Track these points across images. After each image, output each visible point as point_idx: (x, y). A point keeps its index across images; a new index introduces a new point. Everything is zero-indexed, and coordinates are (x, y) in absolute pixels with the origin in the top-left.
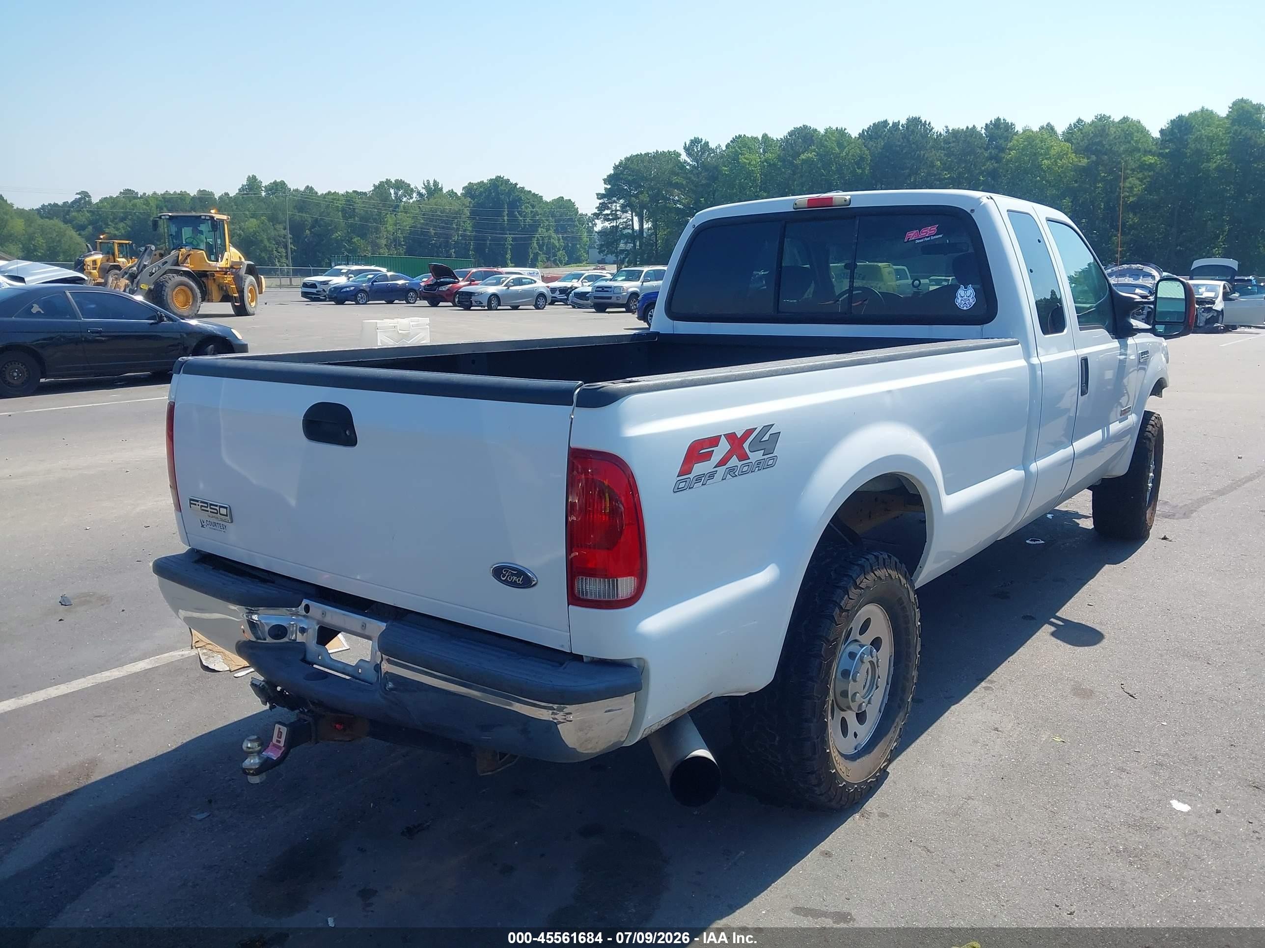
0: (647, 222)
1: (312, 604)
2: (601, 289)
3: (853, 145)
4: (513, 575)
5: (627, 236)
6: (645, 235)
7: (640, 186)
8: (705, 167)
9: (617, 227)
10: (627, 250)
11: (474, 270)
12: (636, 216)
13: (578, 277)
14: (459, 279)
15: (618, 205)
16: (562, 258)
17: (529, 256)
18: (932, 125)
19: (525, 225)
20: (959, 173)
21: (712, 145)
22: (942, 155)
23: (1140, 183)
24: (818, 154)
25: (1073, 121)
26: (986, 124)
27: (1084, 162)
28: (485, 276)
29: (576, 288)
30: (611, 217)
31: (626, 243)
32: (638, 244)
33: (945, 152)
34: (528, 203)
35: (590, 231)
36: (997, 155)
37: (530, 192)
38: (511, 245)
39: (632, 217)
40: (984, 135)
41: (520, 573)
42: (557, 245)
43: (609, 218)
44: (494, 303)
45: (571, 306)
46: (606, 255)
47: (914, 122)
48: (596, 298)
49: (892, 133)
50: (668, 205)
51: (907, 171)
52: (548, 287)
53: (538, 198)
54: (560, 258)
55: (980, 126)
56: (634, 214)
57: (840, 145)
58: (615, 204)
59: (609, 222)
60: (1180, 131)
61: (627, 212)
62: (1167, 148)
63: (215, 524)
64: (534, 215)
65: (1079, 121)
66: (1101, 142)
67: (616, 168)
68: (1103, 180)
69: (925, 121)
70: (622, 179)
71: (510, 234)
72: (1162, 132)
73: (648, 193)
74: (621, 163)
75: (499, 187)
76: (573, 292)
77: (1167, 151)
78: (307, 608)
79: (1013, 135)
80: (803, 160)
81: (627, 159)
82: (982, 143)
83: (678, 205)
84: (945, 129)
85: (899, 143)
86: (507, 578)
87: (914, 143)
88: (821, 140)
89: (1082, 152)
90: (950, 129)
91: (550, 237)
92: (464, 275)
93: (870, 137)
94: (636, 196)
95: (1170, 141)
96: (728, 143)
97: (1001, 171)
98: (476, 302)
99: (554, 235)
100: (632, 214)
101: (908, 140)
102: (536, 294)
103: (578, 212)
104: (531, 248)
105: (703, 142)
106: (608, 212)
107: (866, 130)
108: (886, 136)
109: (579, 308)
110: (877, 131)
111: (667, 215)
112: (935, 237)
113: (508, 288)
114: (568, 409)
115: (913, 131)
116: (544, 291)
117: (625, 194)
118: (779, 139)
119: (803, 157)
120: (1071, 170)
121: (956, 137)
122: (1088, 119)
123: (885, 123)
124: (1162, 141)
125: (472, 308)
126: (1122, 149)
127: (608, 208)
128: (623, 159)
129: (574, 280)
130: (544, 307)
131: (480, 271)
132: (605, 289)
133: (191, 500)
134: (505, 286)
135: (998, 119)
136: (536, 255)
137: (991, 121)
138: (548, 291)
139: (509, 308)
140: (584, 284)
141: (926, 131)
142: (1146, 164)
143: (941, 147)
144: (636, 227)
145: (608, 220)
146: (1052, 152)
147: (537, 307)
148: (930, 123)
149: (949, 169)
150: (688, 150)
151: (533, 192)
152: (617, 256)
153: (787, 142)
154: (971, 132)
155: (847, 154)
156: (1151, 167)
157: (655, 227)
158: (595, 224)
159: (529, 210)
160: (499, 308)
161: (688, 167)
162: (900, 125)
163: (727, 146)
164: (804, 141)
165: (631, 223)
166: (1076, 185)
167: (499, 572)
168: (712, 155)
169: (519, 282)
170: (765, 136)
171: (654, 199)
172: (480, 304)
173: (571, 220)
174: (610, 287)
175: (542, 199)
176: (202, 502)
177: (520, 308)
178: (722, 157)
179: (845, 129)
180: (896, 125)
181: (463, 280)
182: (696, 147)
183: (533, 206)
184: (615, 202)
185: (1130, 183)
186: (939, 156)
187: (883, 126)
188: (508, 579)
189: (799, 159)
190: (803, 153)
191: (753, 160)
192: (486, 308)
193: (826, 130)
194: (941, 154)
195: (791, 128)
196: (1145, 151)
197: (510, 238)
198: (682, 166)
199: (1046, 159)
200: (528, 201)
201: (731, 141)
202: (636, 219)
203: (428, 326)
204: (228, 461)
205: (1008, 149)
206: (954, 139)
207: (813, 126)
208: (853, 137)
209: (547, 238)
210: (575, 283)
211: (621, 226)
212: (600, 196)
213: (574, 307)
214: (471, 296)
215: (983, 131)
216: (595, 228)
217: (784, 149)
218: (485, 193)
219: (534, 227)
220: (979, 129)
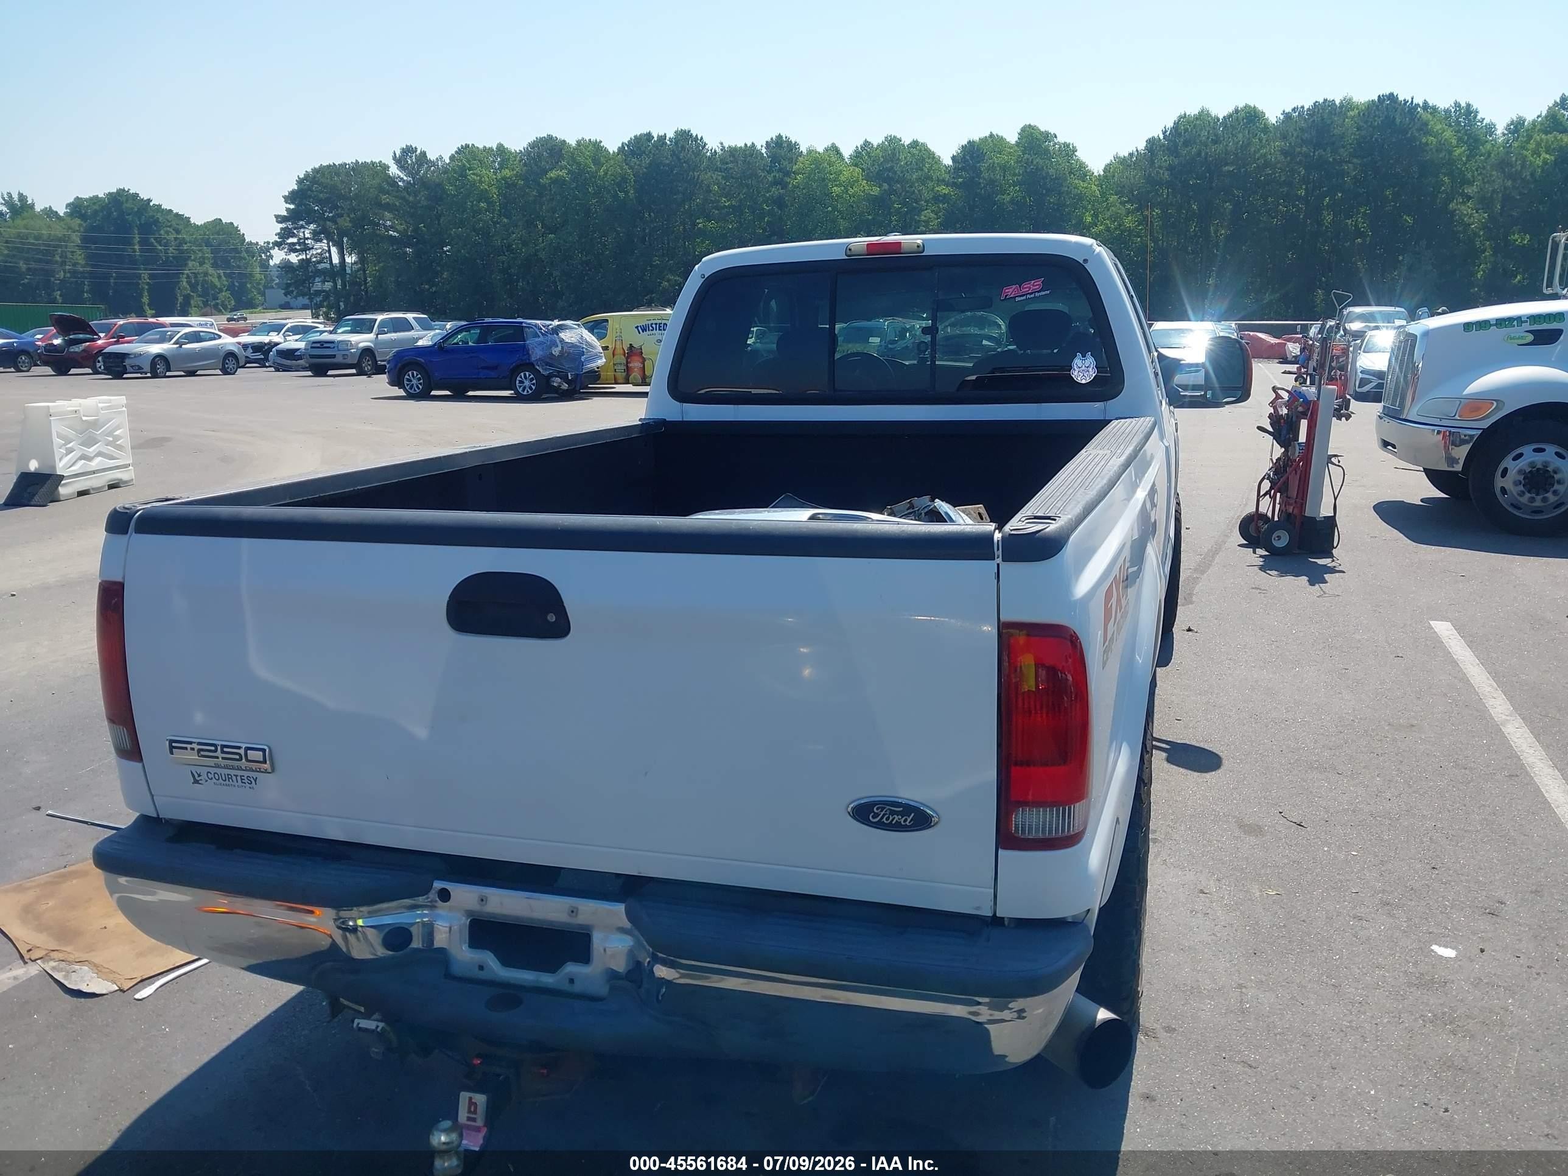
0: (350, 254)
1: (452, 887)
2: (319, 345)
3: (612, 162)
4: (893, 813)
5: (323, 272)
6: (348, 271)
7: (336, 207)
8: (424, 183)
9: (308, 261)
10: (324, 291)
11: (121, 322)
12: (334, 245)
13: (278, 329)
14: (100, 334)
15: (307, 231)
16: (227, 303)
17: (177, 299)
18: (705, 140)
19: (168, 257)
20: (741, 200)
21: (432, 156)
22: (720, 178)
23: (935, 216)
24: (570, 172)
25: (860, 143)
26: (767, 142)
27: (876, 191)
28: (141, 330)
29: (277, 344)
30: (298, 247)
31: (323, 282)
32: (339, 282)
33: (723, 174)
34: (170, 227)
35: (265, 265)
36: (782, 179)
37: (171, 211)
38: (148, 284)
39: (329, 247)
40: (765, 155)
41: (908, 809)
42: (218, 284)
43: (296, 249)
44: (160, 368)
45: (273, 369)
46: (296, 297)
47: (684, 136)
48: (312, 357)
49: (657, 149)
50: (378, 232)
51: (680, 196)
52: (239, 343)
53: (185, 221)
54: (223, 302)
55: (760, 144)
56: (331, 244)
57: (597, 162)
58: (302, 230)
59: (296, 254)
60: (972, 158)
61: (321, 241)
62: (961, 177)
63: (229, 777)
64: (180, 243)
65: (867, 143)
66: (892, 167)
67: (300, 182)
68: (898, 211)
69: (697, 135)
70: (310, 197)
71: (146, 269)
72: (954, 158)
73: (349, 216)
74: (307, 175)
75: (122, 203)
76: (274, 349)
77: (960, 180)
78: (445, 895)
79: (798, 156)
80: (551, 178)
81: (315, 170)
82: (764, 165)
83: (391, 232)
84: (720, 145)
85: (668, 162)
86: (882, 818)
87: (685, 162)
88: (573, 154)
89: (873, 179)
90: (726, 146)
91: (206, 274)
92: (107, 329)
93: (633, 153)
94: (333, 220)
95: (963, 169)
96: (452, 155)
97: (787, 198)
98: (132, 367)
99: (211, 271)
100: (328, 244)
101: (679, 159)
102: (222, 354)
103: (245, 240)
104: (179, 289)
105: (419, 152)
106: (295, 240)
107: (626, 144)
108: (650, 152)
109: (284, 371)
110: (640, 146)
111: (377, 244)
112: (1041, 294)
113: (181, 347)
114: (990, 566)
115: (683, 147)
116: (235, 349)
117: (317, 217)
118: (518, 151)
119: (552, 174)
120: (864, 200)
121: (734, 156)
122: (876, 140)
123: (649, 136)
124: (954, 169)
125: (125, 376)
126: (914, 176)
127: (294, 235)
128: (309, 170)
129: (271, 334)
130: (236, 370)
131: (130, 323)
132: (325, 345)
133: (171, 741)
134: (174, 344)
135: (780, 137)
136: (187, 298)
137: (772, 139)
138: (239, 348)
139: (183, 374)
140: (288, 338)
141: (698, 147)
142: (940, 195)
143: (717, 168)
144: (336, 260)
145: (295, 251)
146: (842, 178)
147: (226, 372)
148: (702, 138)
149: (729, 196)
150: (400, 161)
151: (175, 212)
152: (311, 300)
153: (529, 155)
154: (750, 152)
155: (606, 174)
156: (945, 198)
157: (362, 260)
158: (271, 257)
159: (172, 237)
160: (168, 374)
161: (400, 184)
162: (667, 138)
163: (452, 158)
164: (551, 155)
165: (327, 255)
166: (870, 217)
167: (863, 813)
168: (432, 168)
169: (196, 337)
170: (500, 147)
171: (360, 222)
172: (139, 369)
173: (236, 250)
174: (332, 342)
175: (189, 221)
176: (199, 744)
177: (198, 373)
178: (446, 171)
179: (601, 142)
180: (662, 138)
181: (106, 336)
182: (408, 157)
183: (178, 232)
184: (302, 227)
185: (925, 216)
186: (716, 179)
187: (647, 139)
188: (884, 819)
189: (547, 178)
190: (551, 169)
191: (487, 177)
192: (149, 375)
193: (579, 143)
194: (718, 176)
195: (532, 138)
196: (938, 180)
197: (145, 275)
198: (392, 182)
199: (836, 186)
200: (169, 224)
201: (456, 152)
202: (334, 250)
203: (124, 409)
204: (262, 672)
205: (794, 173)
206: (732, 159)
207: (560, 135)
208: (611, 152)
209: (202, 275)
210: (274, 337)
211: (314, 259)
212: (280, 219)
213: (277, 370)
214: (125, 358)
215: (764, 151)
216: (271, 261)
217: (525, 165)
218: (102, 212)
219: (181, 260)
220: (759, 147)
